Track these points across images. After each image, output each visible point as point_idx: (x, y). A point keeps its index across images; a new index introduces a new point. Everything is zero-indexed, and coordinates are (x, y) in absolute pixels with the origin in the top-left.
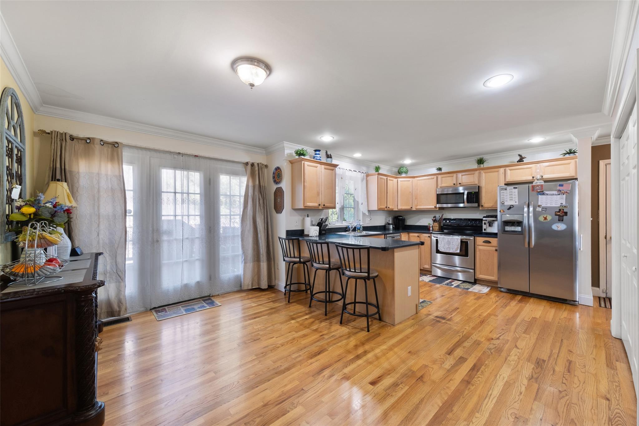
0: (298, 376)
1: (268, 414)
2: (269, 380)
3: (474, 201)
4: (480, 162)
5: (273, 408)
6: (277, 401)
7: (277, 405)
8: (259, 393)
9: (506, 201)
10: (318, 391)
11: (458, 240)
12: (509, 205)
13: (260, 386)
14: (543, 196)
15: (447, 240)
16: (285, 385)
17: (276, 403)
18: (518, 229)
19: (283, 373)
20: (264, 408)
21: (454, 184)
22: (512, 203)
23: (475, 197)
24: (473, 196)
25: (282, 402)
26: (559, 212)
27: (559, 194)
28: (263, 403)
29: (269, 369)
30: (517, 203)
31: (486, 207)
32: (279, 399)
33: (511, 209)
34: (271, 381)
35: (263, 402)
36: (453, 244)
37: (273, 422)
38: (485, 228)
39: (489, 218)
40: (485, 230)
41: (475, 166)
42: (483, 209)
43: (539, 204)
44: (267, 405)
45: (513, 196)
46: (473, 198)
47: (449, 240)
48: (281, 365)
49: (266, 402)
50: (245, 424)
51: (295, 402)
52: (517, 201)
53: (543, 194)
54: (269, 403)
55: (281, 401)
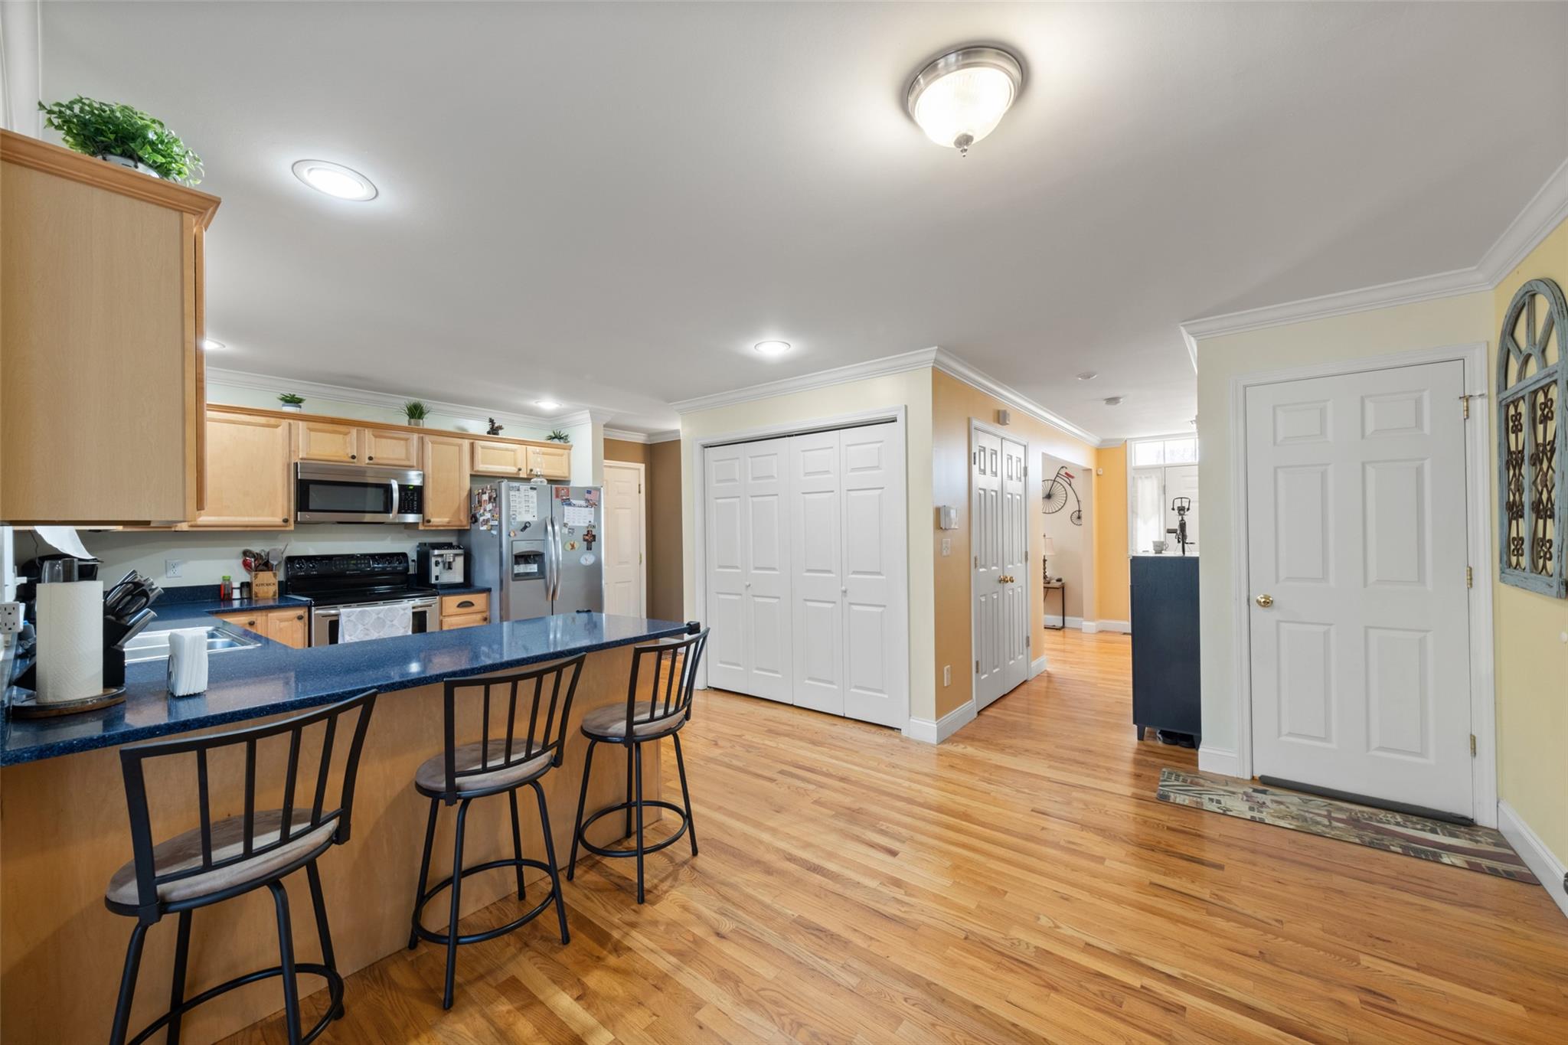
0: (927, 955)
1: (1069, 977)
2: (977, 1007)
3: (413, 508)
4: (416, 412)
5: (1048, 973)
6: (1026, 971)
7: (1037, 969)
8: (1032, 1013)
9: (520, 513)
10: (953, 915)
11: (406, 611)
12: (523, 522)
13: (1008, 1021)
14: (570, 508)
15: (374, 616)
16: (973, 970)
17: (1032, 971)
18: (530, 569)
19: (933, 986)
20: (1059, 988)
21: (353, 457)
22: (528, 518)
23: (416, 498)
24: (412, 494)
25: (1022, 962)
26: (587, 535)
27: (587, 507)
28: (1052, 995)
29: (933, 1025)
30: (536, 519)
31: (434, 524)
32: (1019, 970)
33: (528, 529)
34: (979, 1002)
35: (1048, 996)
36: (393, 625)
37: (1076, 963)
38: (438, 574)
39: (445, 549)
40: (437, 578)
41: (403, 420)
42: (427, 528)
43: (565, 521)
44: (1049, 984)
45: (531, 505)
46: (413, 500)
47: (381, 615)
48: (906, 1000)
49: (1046, 991)
50: (1121, 1007)
51: (1008, 944)
52: (535, 514)
53: (570, 505)
54: (1042, 983)
55: (1021, 965)
